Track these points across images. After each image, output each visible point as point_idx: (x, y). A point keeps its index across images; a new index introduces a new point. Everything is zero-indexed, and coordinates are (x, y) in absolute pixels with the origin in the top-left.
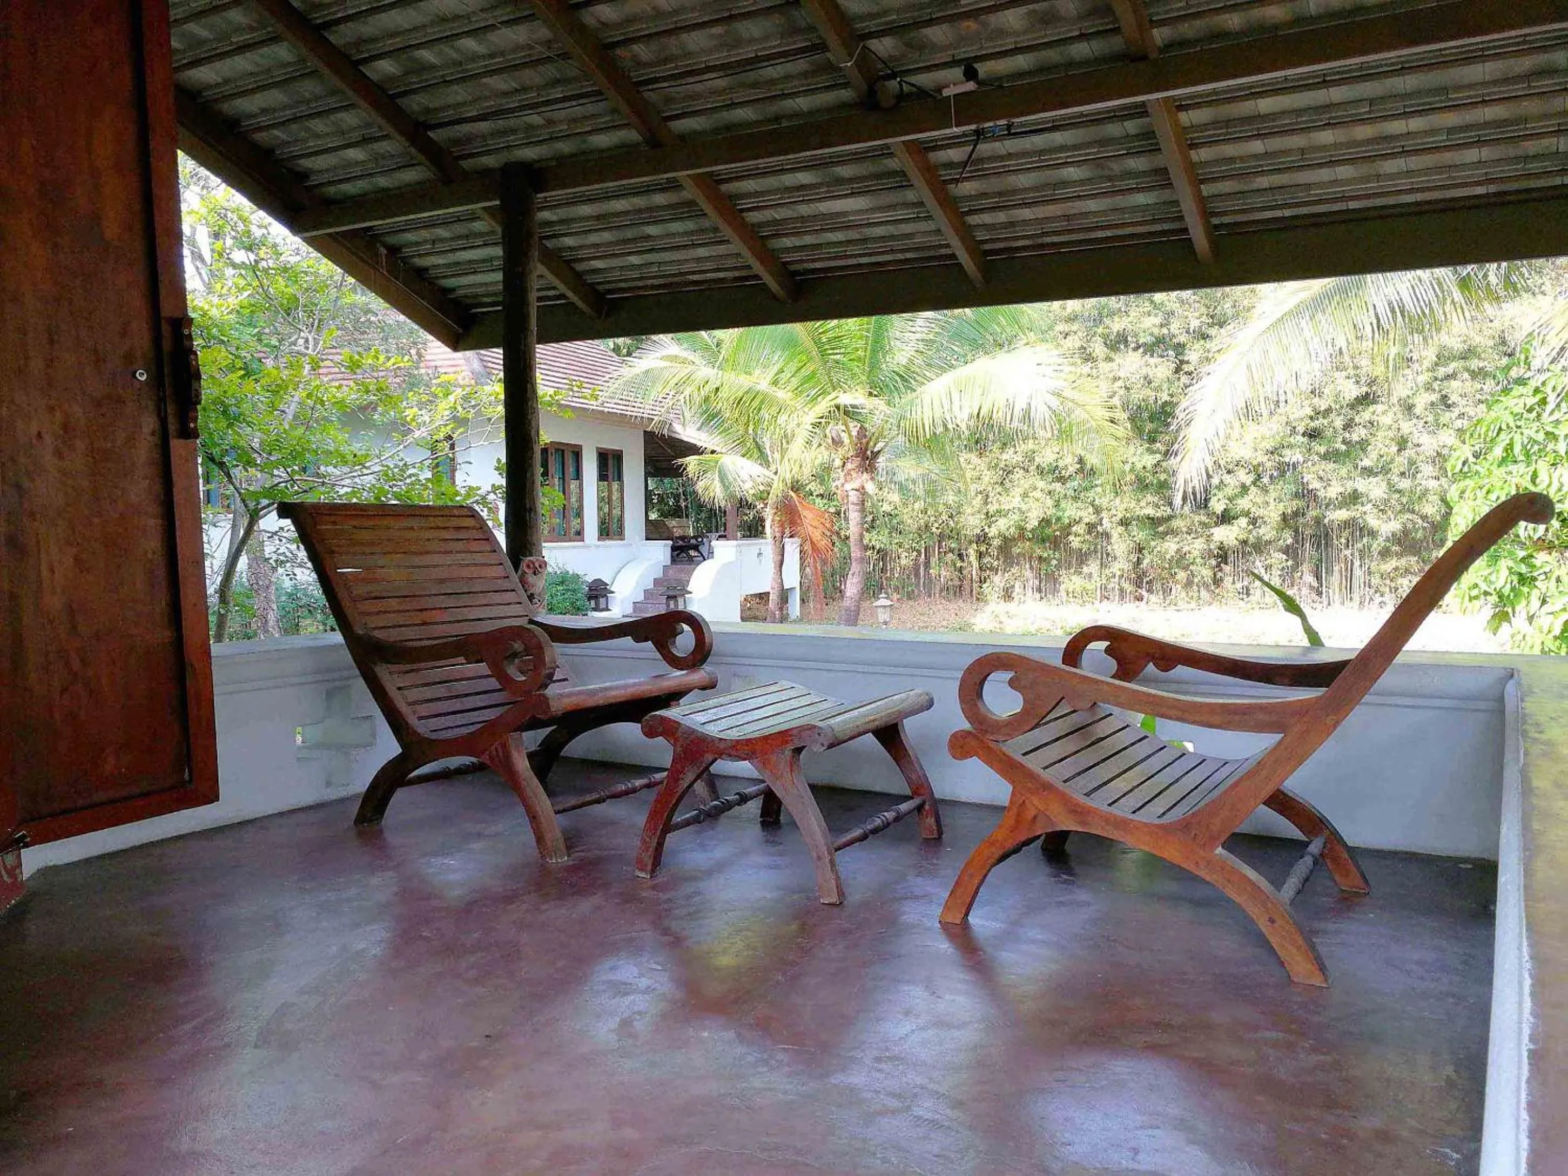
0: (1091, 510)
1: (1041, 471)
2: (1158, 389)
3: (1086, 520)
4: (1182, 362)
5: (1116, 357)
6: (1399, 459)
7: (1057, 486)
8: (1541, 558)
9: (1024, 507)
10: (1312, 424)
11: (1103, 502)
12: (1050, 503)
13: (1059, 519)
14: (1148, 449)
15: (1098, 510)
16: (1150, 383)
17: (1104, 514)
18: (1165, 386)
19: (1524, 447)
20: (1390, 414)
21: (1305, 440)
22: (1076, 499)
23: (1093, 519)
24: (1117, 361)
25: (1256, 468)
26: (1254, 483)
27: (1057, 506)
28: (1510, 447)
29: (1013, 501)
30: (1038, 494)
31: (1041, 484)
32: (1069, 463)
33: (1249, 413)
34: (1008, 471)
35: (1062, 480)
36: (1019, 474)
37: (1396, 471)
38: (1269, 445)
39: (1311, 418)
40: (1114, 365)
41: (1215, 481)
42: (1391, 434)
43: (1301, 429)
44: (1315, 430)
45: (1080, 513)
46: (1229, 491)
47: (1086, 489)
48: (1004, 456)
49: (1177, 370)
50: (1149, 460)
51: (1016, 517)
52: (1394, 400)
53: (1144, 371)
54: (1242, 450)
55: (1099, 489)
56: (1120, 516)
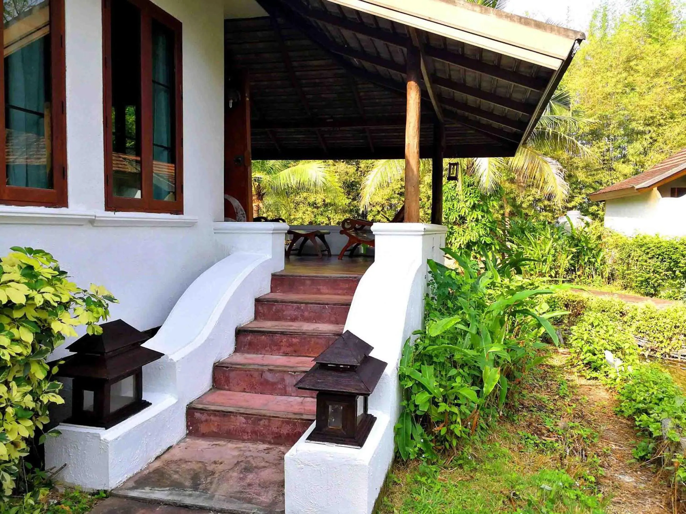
0: (327, 219)
1: (309, 204)
2: (351, 176)
3: (325, 222)
4: (358, 167)
5: (336, 164)
6: (427, 203)
7: (315, 210)
8: (455, 227)
9: (304, 217)
10: (401, 191)
11: (331, 216)
12: (313, 216)
13: (316, 222)
14: (347, 197)
15: (329, 219)
16: (348, 174)
17: (331, 220)
18: (353, 176)
19: (451, 197)
20: (425, 188)
21: (399, 196)
22: (322, 215)
23: (328, 222)
24: (337, 166)
25: (383, 205)
26: (382, 210)
27: (315, 216)
28: (447, 197)
29: (299, 215)
30: (309, 212)
31: (309, 209)
32: (319, 202)
33: (381, 186)
34: (298, 204)
35: (317, 208)
36: (301, 205)
37: (426, 207)
38: (386, 197)
39: (400, 189)
40: (336, 167)
41: (369, 209)
42: (425, 195)
43: (397, 192)
44: (401, 192)
45: (324, 220)
46: (374, 213)
47: (325, 211)
48: (296, 198)
49: (357, 170)
50: (348, 201)
51: (301, 221)
52: (426, 183)
53: (346, 170)
54: (378, 199)
55: (330, 211)
56: (337, 221)
